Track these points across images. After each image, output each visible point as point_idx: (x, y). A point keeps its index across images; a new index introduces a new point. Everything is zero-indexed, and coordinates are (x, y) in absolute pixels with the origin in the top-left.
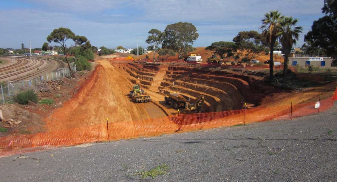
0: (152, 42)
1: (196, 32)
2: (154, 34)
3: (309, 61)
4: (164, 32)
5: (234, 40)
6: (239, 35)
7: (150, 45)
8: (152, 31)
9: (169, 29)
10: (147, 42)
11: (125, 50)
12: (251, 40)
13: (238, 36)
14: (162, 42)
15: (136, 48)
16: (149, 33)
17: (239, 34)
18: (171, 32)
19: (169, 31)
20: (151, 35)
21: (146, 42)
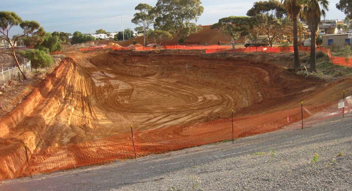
0: (141, 22)
1: (200, 5)
2: (143, 11)
3: (349, 39)
4: (155, 7)
5: (248, 14)
6: (254, 6)
7: (138, 26)
8: (140, 7)
9: (162, 2)
10: (134, 22)
11: (107, 35)
12: (272, 13)
13: (253, 8)
14: (154, 21)
15: (121, 31)
16: (137, 8)
17: (255, 4)
18: (165, 6)
19: (163, 5)
20: (138, 11)
21: (132, 22)
